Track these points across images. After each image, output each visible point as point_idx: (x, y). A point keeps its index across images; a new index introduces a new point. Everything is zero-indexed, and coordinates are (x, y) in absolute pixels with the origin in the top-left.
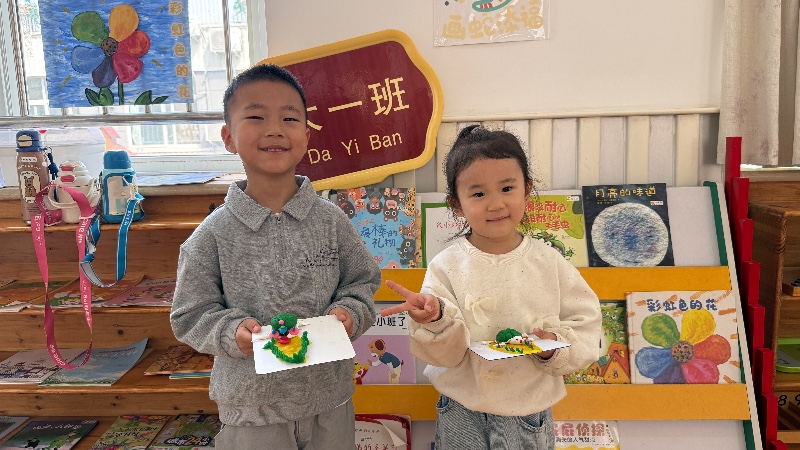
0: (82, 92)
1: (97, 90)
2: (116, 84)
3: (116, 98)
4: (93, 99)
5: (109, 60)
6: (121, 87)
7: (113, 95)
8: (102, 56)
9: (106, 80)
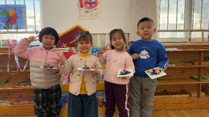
0: (3, 27)
1: (6, 26)
2: (10, 25)
3: (10, 28)
4: (5, 28)
5: (9, 20)
8: (7, 19)
9: (8, 24)
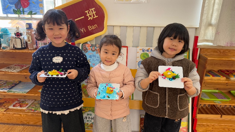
0: (12, 10)
1: (16, 10)
2: (22, 8)
3: (22, 12)
4: (15, 12)
5: (19, 1)
6: (23, 9)
7: (21, 11)
9: (19, 7)
